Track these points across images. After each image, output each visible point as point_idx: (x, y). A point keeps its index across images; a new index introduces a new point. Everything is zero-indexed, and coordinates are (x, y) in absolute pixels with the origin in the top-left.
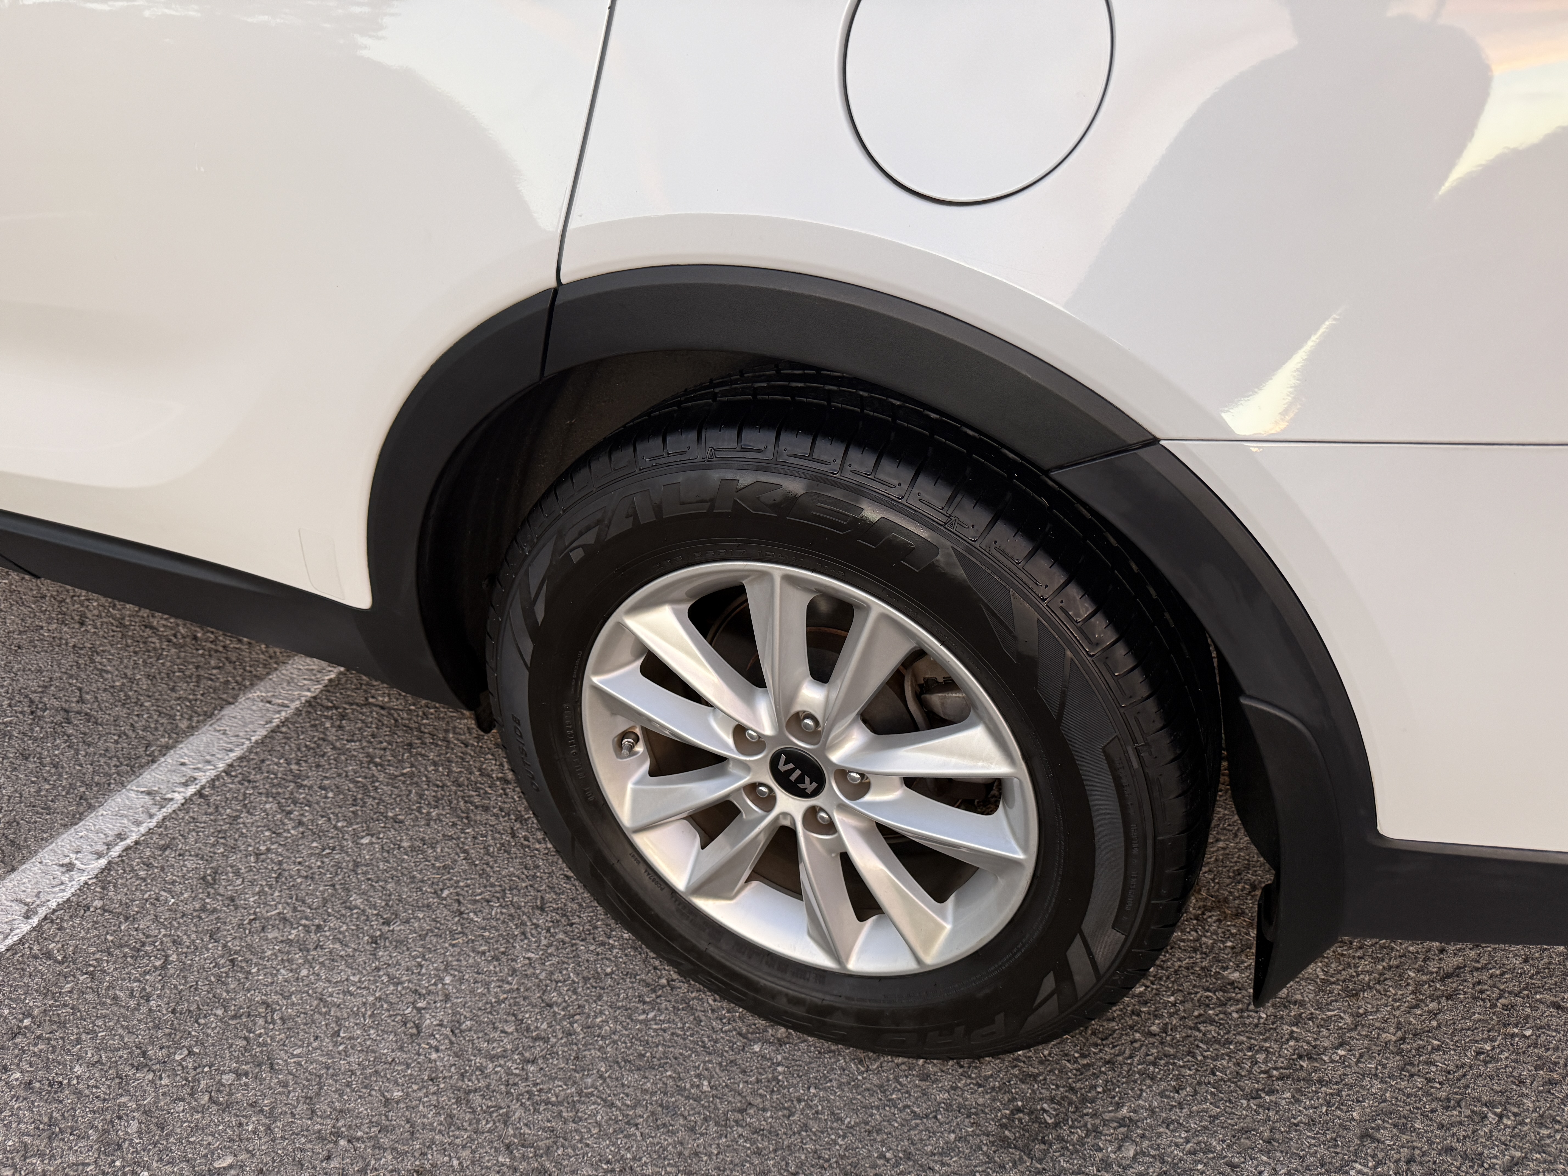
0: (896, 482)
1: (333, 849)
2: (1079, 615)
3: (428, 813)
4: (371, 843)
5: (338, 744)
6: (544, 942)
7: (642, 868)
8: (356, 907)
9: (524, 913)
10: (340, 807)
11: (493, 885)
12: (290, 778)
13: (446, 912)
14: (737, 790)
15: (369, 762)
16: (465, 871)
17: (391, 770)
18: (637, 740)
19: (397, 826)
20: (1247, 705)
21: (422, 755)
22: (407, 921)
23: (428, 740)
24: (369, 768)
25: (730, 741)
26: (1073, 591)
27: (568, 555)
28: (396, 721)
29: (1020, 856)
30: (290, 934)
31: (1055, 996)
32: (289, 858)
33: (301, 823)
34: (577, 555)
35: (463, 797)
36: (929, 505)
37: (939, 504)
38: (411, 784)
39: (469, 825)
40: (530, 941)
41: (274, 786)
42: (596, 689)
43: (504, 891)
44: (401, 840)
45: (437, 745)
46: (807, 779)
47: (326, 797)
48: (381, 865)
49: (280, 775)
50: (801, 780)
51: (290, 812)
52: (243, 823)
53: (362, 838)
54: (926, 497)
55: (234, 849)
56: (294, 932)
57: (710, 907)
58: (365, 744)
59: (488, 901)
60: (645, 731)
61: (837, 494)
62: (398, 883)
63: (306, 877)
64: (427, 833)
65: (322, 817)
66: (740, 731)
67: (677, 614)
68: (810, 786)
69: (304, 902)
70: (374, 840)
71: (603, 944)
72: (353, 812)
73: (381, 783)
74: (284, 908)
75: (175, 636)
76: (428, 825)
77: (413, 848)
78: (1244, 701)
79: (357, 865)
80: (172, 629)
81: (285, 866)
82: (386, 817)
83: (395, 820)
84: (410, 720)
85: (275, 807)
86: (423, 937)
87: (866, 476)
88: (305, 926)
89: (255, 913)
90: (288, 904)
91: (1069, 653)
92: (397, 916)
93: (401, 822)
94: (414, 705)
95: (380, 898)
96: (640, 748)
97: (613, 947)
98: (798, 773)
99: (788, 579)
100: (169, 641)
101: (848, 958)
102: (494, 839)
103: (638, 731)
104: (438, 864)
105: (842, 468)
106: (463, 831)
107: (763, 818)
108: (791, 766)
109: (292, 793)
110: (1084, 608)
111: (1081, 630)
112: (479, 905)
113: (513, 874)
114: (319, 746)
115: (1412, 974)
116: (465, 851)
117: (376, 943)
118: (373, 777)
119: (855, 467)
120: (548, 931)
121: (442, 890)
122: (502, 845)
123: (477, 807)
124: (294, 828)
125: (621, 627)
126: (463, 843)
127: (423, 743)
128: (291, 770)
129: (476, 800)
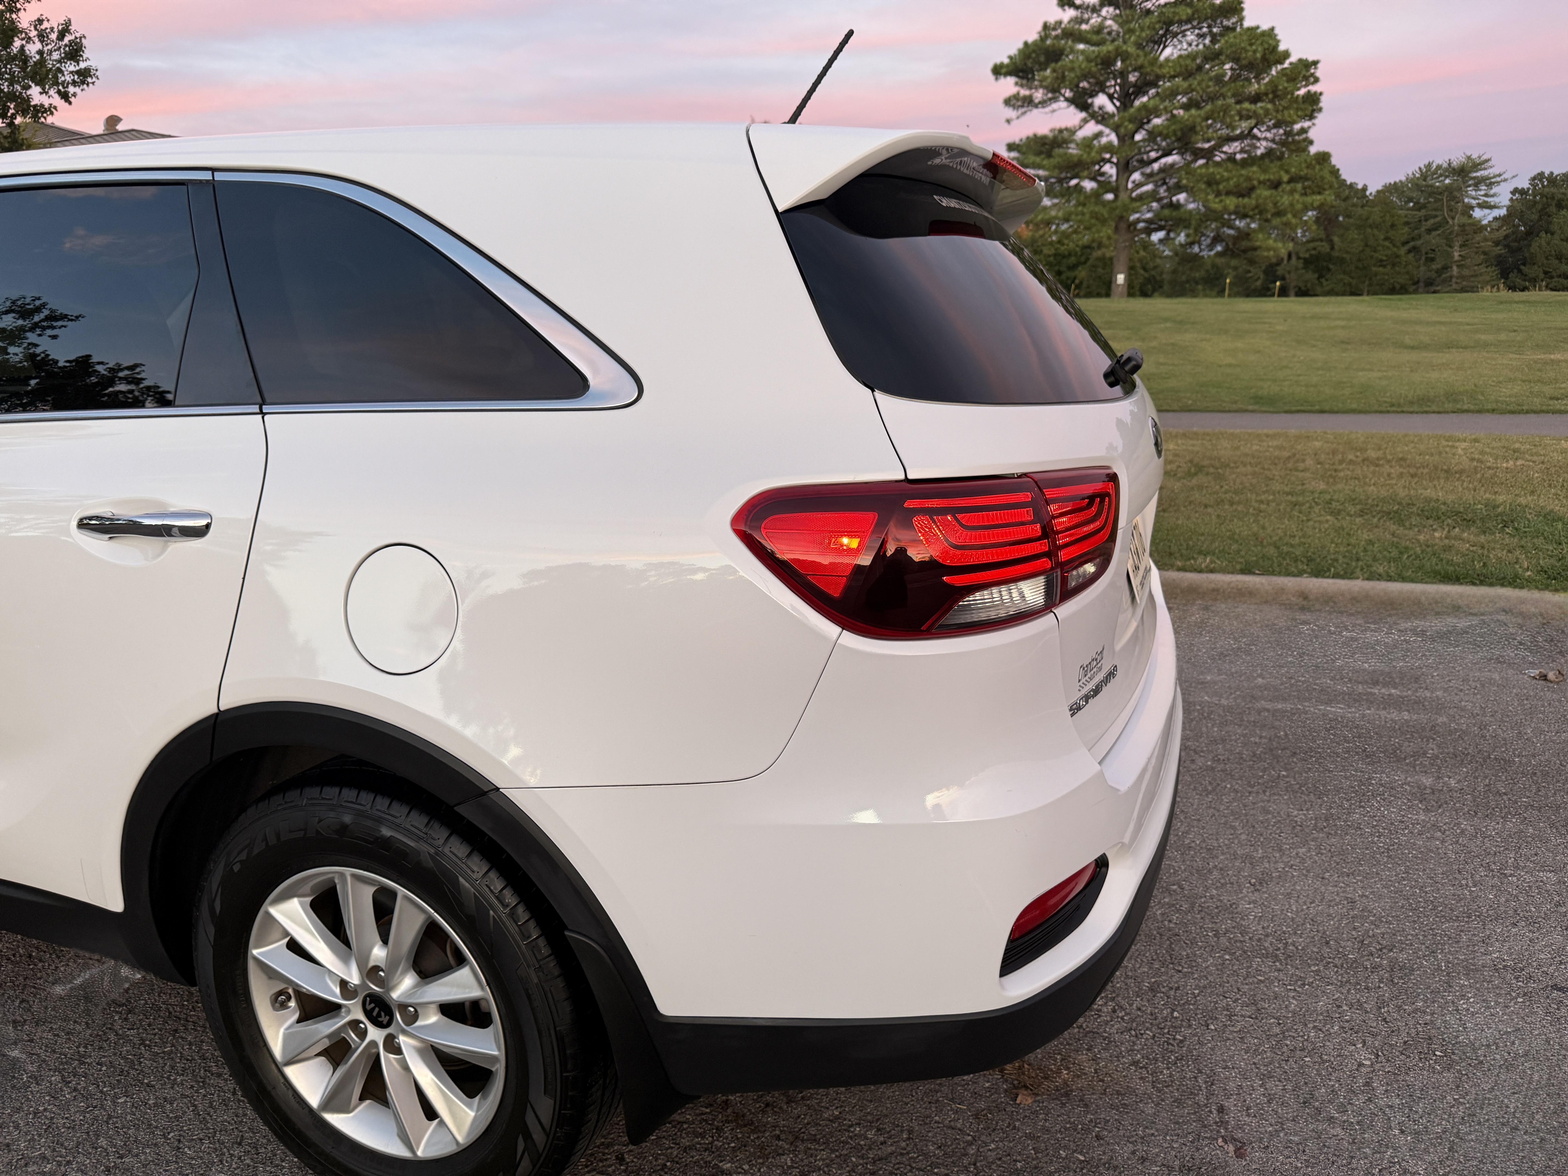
0: (398, 815)
1: (96, 1107)
2: (495, 888)
3: (175, 1079)
4: (126, 1102)
5: (120, 1032)
6: (234, 1166)
7: (290, 1093)
8: (102, 1147)
9: (225, 1147)
10: (109, 1077)
11: (208, 1129)
12: (77, 1057)
13: (167, 1148)
14: (344, 1026)
15: (140, 1044)
16: (189, 1120)
17: (156, 1049)
18: (289, 998)
19: (148, 1089)
20: (570, 937)
21: (182, 1038)
22: (137, 1155)
23: (191, 1026)
24: (139, 1048)
25: (337, 990)
26: (493, 875)
27: (232, 868)
28: (170, 1013)
29: (496, 1053)
30: (46, 1167)
31: (526, 1154)
32: (60, 1114)
33: (75, 1090)
34: (237, 868)
35: (204, 1067)
36: (416, 827)
37: (422, 827)
38: (168, 1059)
39: (203, 1087)
40: (224, 1166)
41: (62, 1063)
42: (256, 959)
43: (215, 1132)
44: (148, 1100)
45: (196, 1030)
46: (383, 1014)
47: (101, 1070)
48: (129, 1117)
49: (69, 1056)
50: (379, 1015)
51: (70, 1082)
52: (31, 1092)
53: (120, 1098)
54: (414, 823)
55: (19, 1110)
56: (49, 1166)
57: (335, 1119)
58: (141, 1031)
59: (201, 1140)
60: (295, 991)
61: (369, 823)
62: (138, 1129)
63: (69, 1128)
64: (168, 1093)
65: (93, 1084)
66: (343, 984)
67: (302, 904)
68: (384, 1019)
69: (62, 1145)
70: (128, 1100)
71: (277, 1166)
72: (118, 1080)
73: (146, 1059)
74: (46, 1150)
75: (14, 955)
76: (172, 1088)
77: (155, 1104)
78: (567, 933)
79: (110, 1117)
80: (12, 950)
81: (55, 1120)
82: (142, 1083)
83: (148, 1085)
84: (180, 1012)
85: (59, 1078)
86: (145, 1166)
87: (384, 812)
88: (58, 1162)
89: (22, 1155)
90: (49, 1147)
91: (491, 912)
92: (130, 1152)
93: (153, 1086)
94: (187, 1001)
95: (121, 1140)
96: (292, 1004)
97: (284, 1167)
98: (377, 1010)
99: (354, 876)
100: (8, 959)
101: (418, 1148)
102: (219, 1096)
103: (290, 991)
104: (171, 1115)
105: (371, 808)
106: (197, 1092)
107: (361, 1045)
108: (373, 1005)
109: (75, 1068)
110: (498, 884)
111: (497, 898)
112: (193, 1143)
113: (226, 1121)
114: (105, 1034)
115: (854, 1159)
116: (195, 1106)
117: (109, 1171)
118: (141, 1055)
119: (378, 808)
120: (240, 1158)
121: (169, 1133)
122: (224, 1100)
123: (212, 1074)
124: (69, 1093)
125: (268, 914)
126: (195, 1100)
127: (186, 1029)
128: (79, 1052)
129: (214, 1069)
